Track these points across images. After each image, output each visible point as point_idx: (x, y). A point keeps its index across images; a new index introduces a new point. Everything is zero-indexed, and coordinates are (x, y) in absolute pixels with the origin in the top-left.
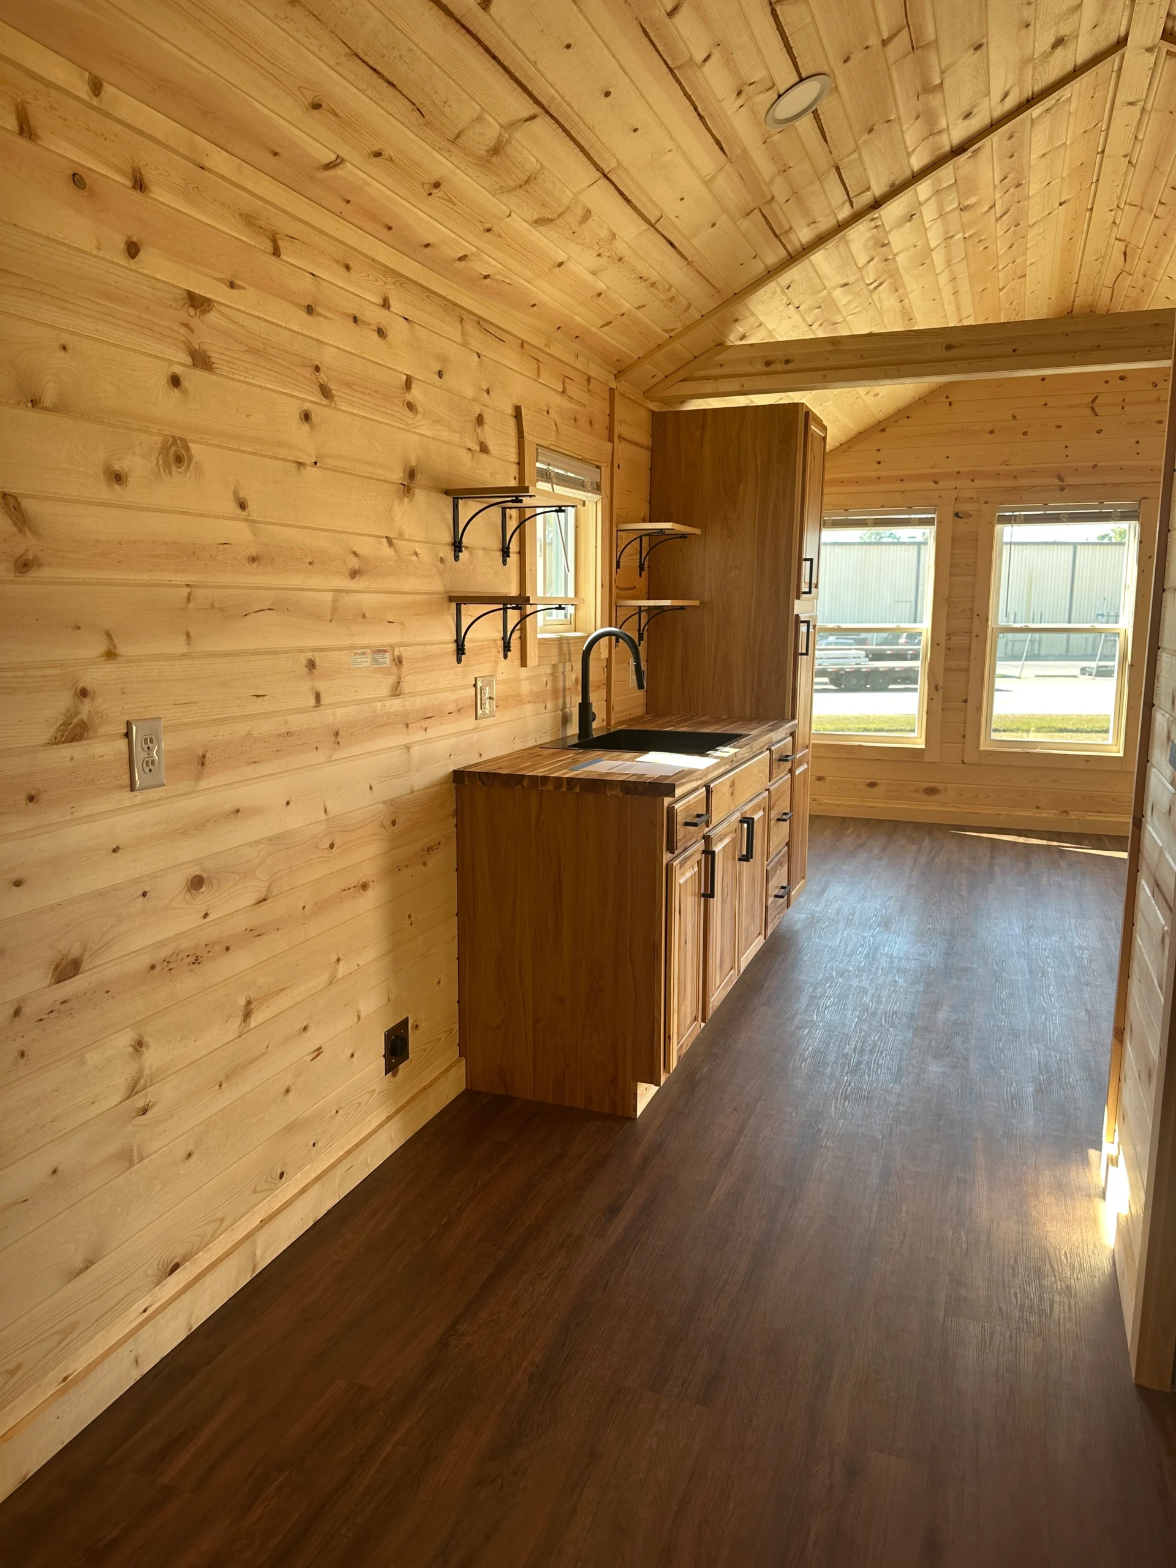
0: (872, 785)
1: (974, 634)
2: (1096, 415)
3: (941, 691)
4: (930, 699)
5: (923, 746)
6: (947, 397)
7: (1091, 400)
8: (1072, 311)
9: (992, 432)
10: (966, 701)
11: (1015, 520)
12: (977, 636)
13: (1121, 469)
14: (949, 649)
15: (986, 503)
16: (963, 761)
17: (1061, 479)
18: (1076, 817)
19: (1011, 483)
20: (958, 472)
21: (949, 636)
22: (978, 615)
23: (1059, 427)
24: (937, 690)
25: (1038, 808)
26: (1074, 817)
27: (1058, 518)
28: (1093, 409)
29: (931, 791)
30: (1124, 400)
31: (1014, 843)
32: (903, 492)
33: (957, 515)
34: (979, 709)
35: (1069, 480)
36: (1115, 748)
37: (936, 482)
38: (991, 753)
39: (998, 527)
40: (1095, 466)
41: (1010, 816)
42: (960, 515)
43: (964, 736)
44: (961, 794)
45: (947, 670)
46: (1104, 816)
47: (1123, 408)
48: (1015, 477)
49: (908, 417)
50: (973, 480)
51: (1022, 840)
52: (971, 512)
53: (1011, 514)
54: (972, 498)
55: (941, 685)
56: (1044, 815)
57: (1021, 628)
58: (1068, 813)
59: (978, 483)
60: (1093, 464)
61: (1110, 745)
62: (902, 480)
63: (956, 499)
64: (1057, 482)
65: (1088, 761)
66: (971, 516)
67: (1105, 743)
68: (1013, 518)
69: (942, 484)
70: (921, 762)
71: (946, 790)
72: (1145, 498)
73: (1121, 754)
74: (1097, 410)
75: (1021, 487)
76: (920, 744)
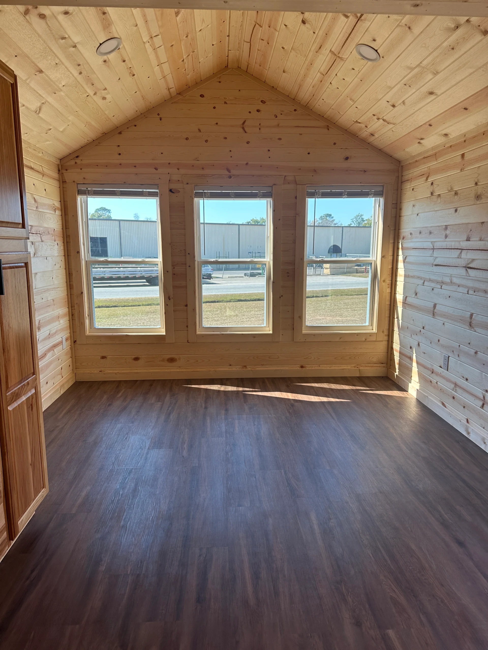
0: (136, 359)
1: (188, 265)
2: (246, 132)
3: (172, 300)
4: (166, 305)
5: (164, 334)
6: (158, 114)
7: (242, 122)
8: (228, 66)
9: (187, 139)
10: (186, 306)
11: (205, 195)
12: (189, 266)
13: (261, 166)
14: (174, 274)
15: (188, 184)
16: (188, 341)
17: (229, 170)
18: (251, 369)
19: (200, 172)
20: (169, 164)
21: (174, 266)
22: (189, 254)
23: (226, 138)
24: (170, 299)
25: (230, 365)
26: (249, 369)
27: (229, 195)
28: (243, 128)
29: (172, 360)
30: (260, 124)
31: (219, 391)
32: (137, 174)
33: (171, 191)
34: (194, 310)
35: (233, 172)
36: (268, 329)
37: (156, 169)
38: (203, 336)
39: (196, 200)
40: (247, 164)
41: (216, 371)
42: (172, 191)
43: (187, 326)
44: (188, 361)
45: (174, 287)
46: (266, 367)
47: (260, 129)
48: (203, 169)
49: (135, 126)
50: (178, 169)
51: (222, 388)
52: (179, 189)
53: (202, 191)
54: (179, 181)
55: (172, 296)
56: (234, 369)
57: (214, 261)
58: (246, 367)
59: (182, 171)
60: (246, 162)
61: (265, 327)
62: (135, 166)
63: (169, 181)
64: (227, 173)
65: (254, 337)
66: (179, 192)
67: (262, 326)
68: (204, 194)
69: (160, 170)
70: (164, 343)
71: (180, 359)
72: (274, 185)
73: (271, 332)
74: (246, 129)
75: (207, 175)
76: (163, 332)
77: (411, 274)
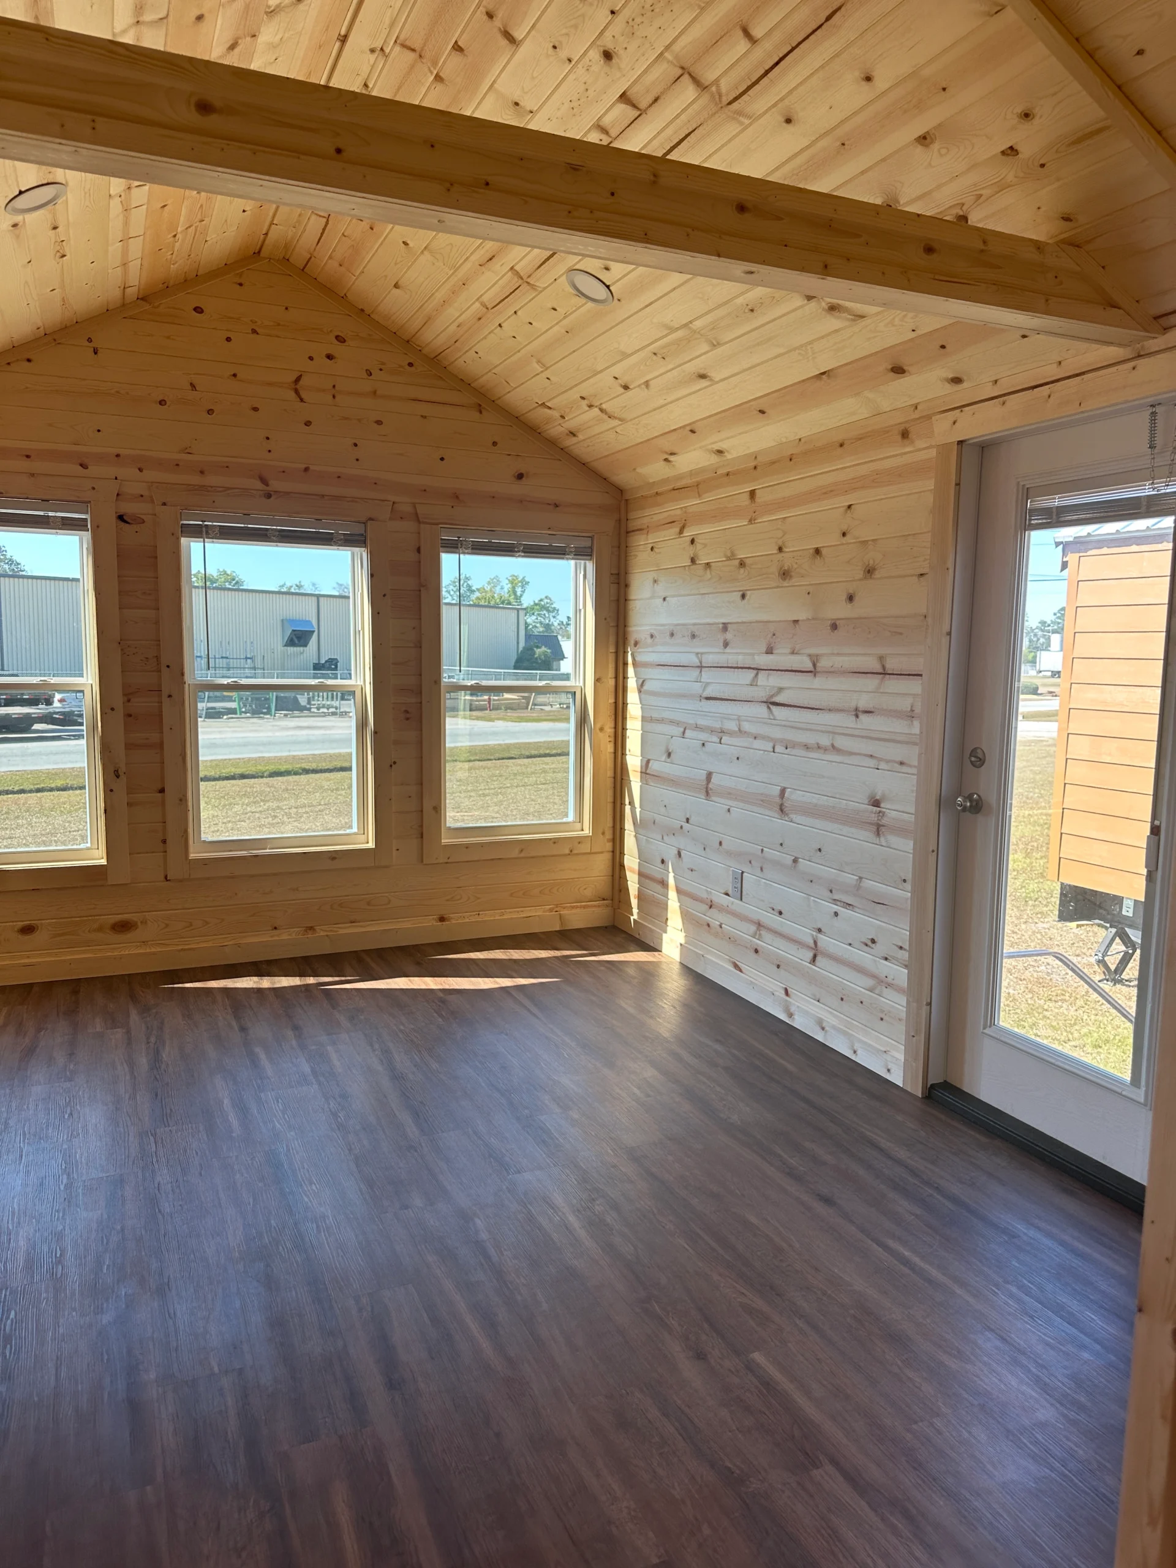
0: (28, 930)
1: (165, 693)
2: (302, 400)
3: (123, 778)
4: (109, 791)
5: (104, 862)
6: (90, 340)
7: (294, 378)
8: (259, 252)
9: (162, 402)
10: (162, 791)
11: (207, 532)
12: (170, 696)
13: (339, 477)
14: (130, 716)
15: (164, 504)
16: (166, 877)
17: (264, 481)
18: (325, 934)
19: (195, 480)
20: (118, 456)
21: (128, 697)
22: (168, 666)
23: (256, 409)
24: (118, 777)
25: (275, 928)
26: (322, 933)
27: (266, 535)
28: (297, 392)
29: (123, 927)
30: (334, 386)
31: (259, 991)
32: (33, 475)
33: (121, 518)
34: (183, 800)
35: (275, 485)
36: (363, 838)
37: (83, 466)
38: (205, 862)
39: (184, 541)
40: (306, 469)
41: (239, 945)
42: (125, 518)
43: (164, 842)
44: (167, 925)
45: (129, 746)
46: (361, 926)
47: (334, 397)
48: (202, 472)
49: (29, 360)
50: (140, 470)
51: (266, 983)
52: (142, 516)
53: (201, 523)
54: (142, 496)
55: (123, 769)
56: (285, 937)
57: (228, 684)
58: (314, 930)
59: (150, 475)
60: (304, 466)
61: (355, 834)
62: (28, 456)
63: (118, 495)
64: (259, 485)
65: (334, 859)
66: (144, 522)
67: (348, 831)
68: (204, 529)
69: (93, 470)
70: (102, 886)
71: (144, 922)
72: (371, 519)
73: (371, 845)
74: (303, 395)
75: (212, 487)
76: (99, 858)
77: (655, 715)
